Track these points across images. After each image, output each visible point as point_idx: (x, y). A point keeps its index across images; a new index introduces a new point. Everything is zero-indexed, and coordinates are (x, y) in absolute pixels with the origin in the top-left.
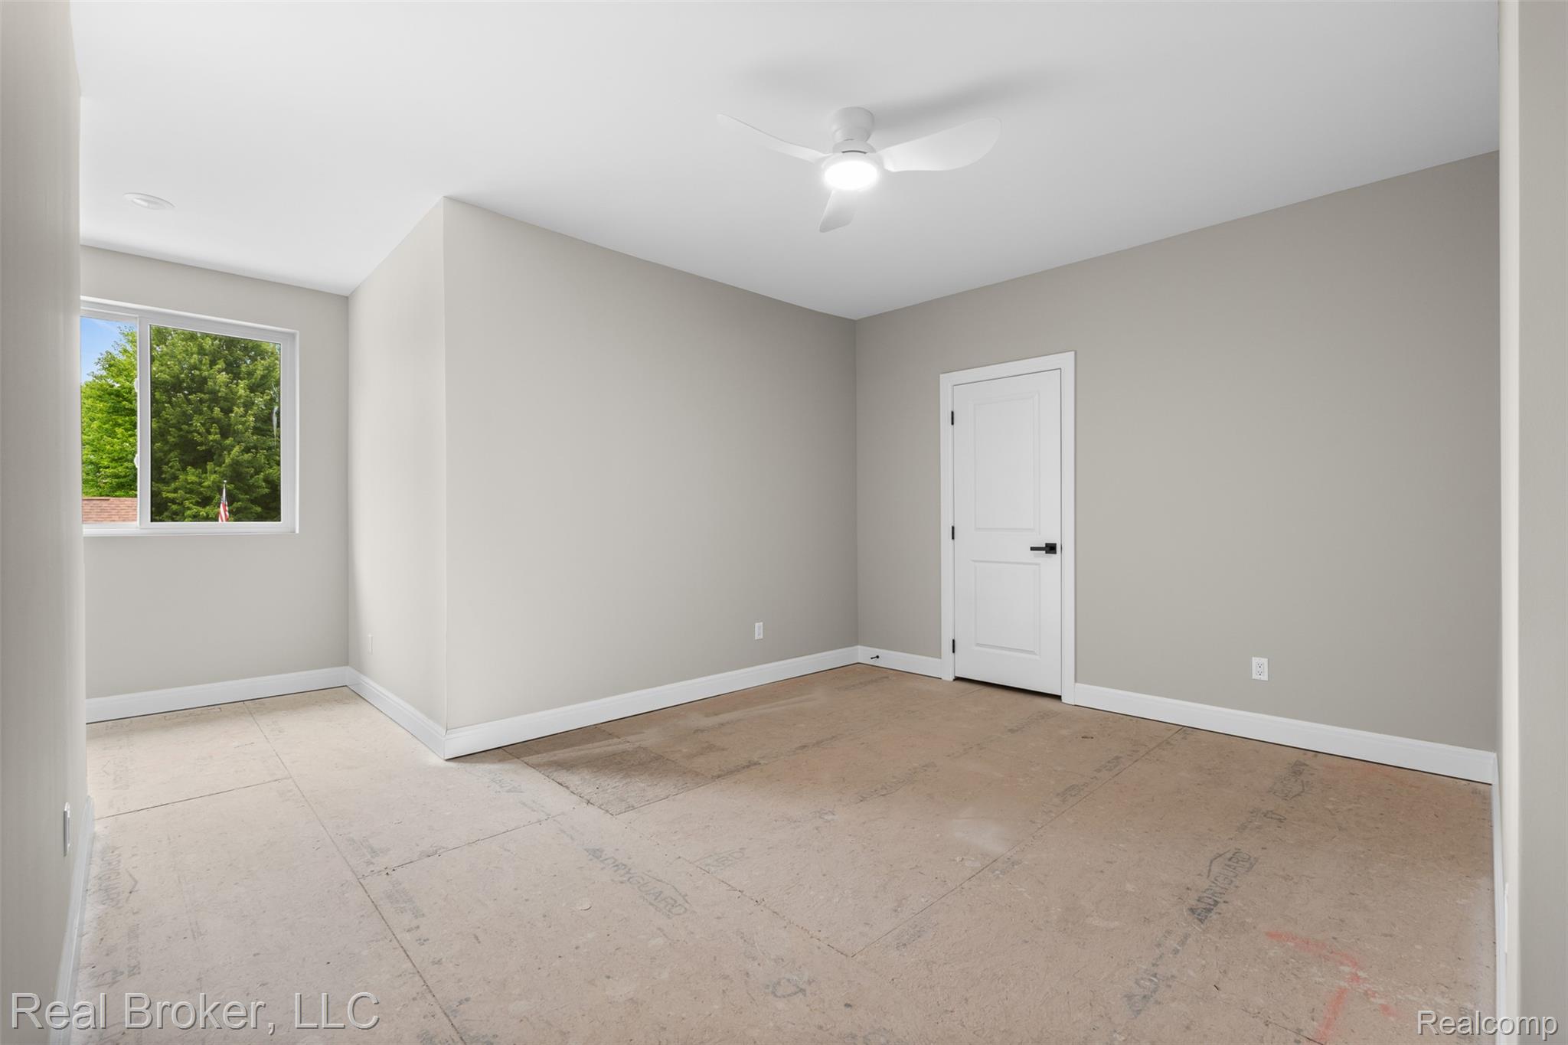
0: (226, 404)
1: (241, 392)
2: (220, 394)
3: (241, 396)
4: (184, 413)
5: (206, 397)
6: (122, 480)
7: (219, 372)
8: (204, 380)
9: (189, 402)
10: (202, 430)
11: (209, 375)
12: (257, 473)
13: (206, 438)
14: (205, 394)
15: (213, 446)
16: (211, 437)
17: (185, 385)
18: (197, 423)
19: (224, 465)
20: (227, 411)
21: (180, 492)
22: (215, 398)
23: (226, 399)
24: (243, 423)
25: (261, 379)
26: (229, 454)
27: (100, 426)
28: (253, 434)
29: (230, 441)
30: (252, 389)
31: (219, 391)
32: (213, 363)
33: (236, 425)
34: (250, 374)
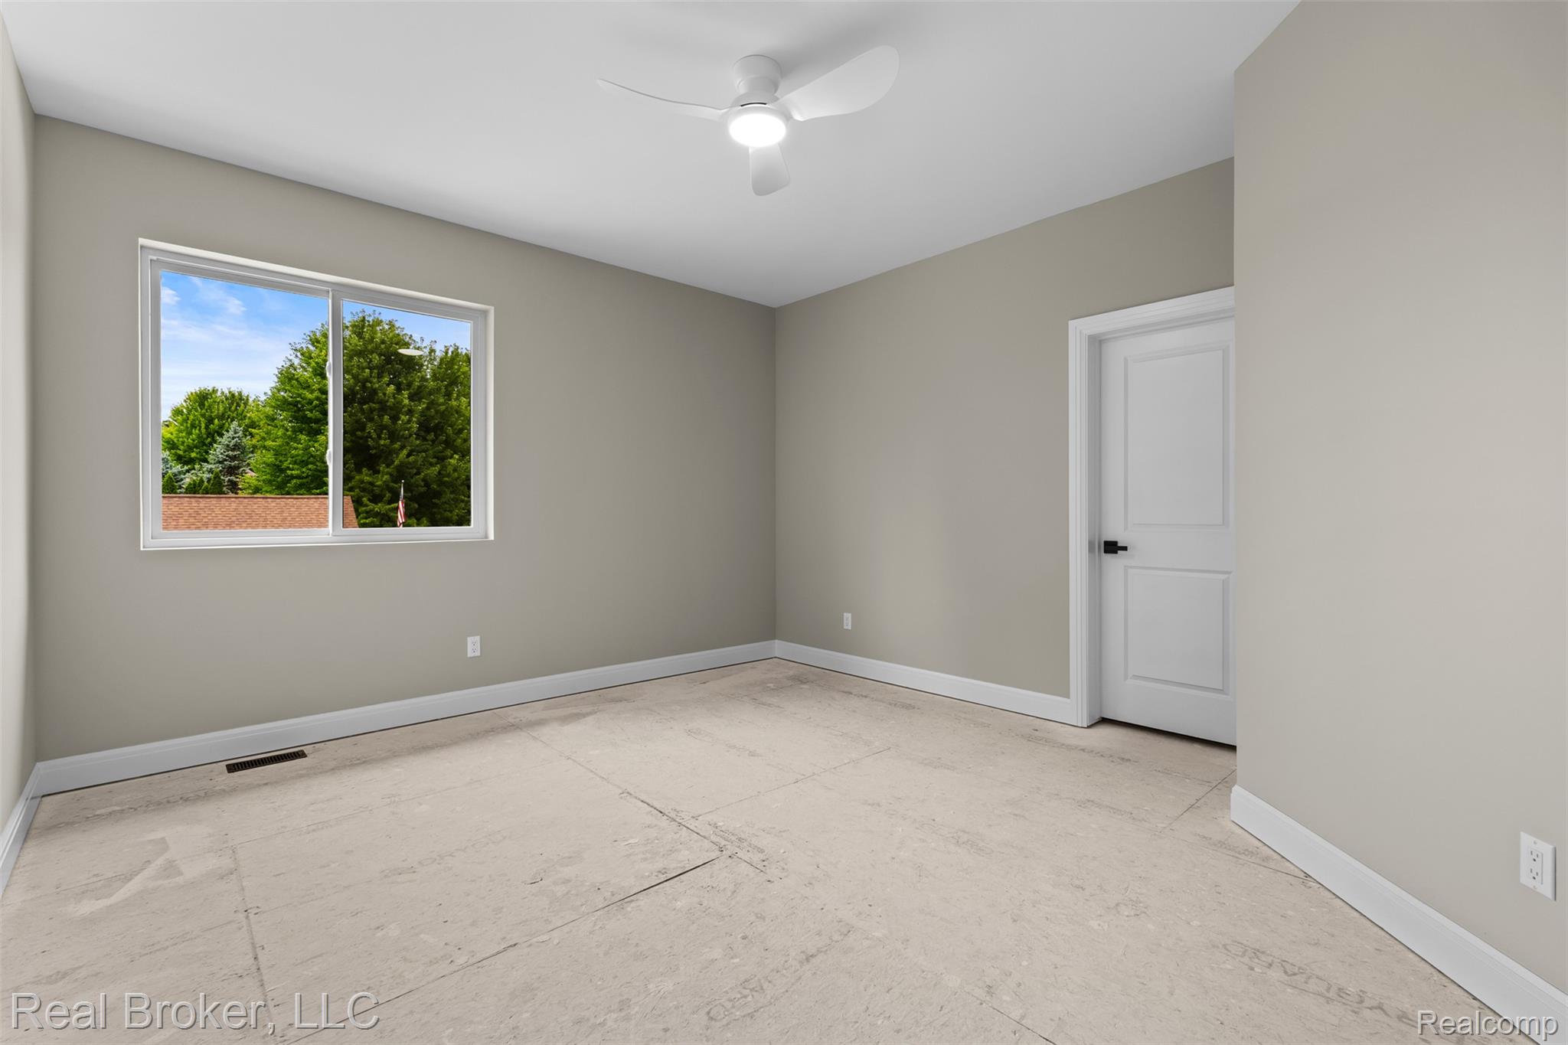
0: (392, 412)
1: (406, 402)
2: (388, 404)
3: (405, 405)
4: (357, 421)
5: (376, 406)
6: (304, 480)
7: (388, 385)
8: (375, 392)
9: (362, 410)
10: (374, 436)
11: (380, 386)
12: (418, 473)
13: (377, 442)
14: (374, 403)
15: (383, 450)
16: (382, 442)
17: (359, 396)
18: (370, 428)
19: (392, 466)
20: (395, 418)
21: (357, 490)
22: (383, 408)
23: (391, 408)
24: (408, 429)
25: (418, 389)
26: (397, 457)
27: (285, 433)
28: (416, 439)
29: (397, 445)
30: (411, 398)
31: (387, 401)
32: (380, 376)
33: (400, 431)
34: (409, 385)
